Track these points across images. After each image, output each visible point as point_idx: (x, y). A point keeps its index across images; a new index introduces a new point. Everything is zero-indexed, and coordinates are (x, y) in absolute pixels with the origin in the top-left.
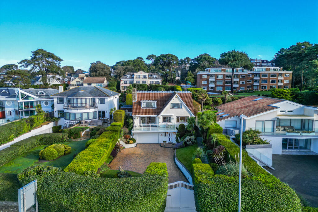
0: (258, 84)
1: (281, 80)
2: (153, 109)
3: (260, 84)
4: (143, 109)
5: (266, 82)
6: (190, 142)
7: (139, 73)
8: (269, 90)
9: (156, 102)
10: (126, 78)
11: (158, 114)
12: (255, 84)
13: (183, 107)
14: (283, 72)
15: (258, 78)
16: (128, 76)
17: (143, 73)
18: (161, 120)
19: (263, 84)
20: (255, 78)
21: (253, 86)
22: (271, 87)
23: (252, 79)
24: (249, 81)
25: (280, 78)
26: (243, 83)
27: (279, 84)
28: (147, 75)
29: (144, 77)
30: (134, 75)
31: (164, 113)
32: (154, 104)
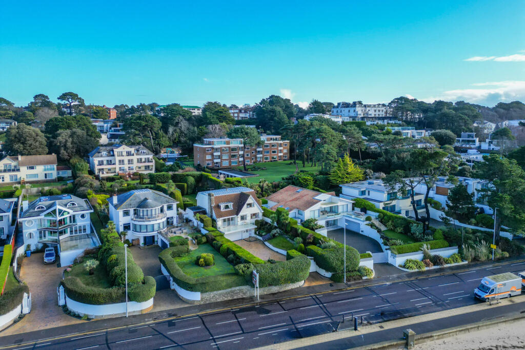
0: (261, 155)
1: (281, 150)
2: (231, 211)
3: (264, 155)
4: (223, 212)
5: (268, 152)
6: (278, 234)
7: (120, 149)
8: (271, 161)
9: (232, 204)
10: (102, 156)
11: (237, 215)
12: (258, 156)
13: (255, 205)
14: (281, 142)
15: (261, 149)
16: (104, 153)
17: (128, 149)
18: (239, 219)
19: (265, 155)
20: (258, 149)
21: (256, 158)
22: (273, 158)
23: (256, 150)
24: (253, 153)
25: (280, 148)
26: (248, 155)
27: (280, 154)
28: (132, 150)
29: (129, 154)
30: (113, 151)
31: (241, 213)
32: (231, 205)
